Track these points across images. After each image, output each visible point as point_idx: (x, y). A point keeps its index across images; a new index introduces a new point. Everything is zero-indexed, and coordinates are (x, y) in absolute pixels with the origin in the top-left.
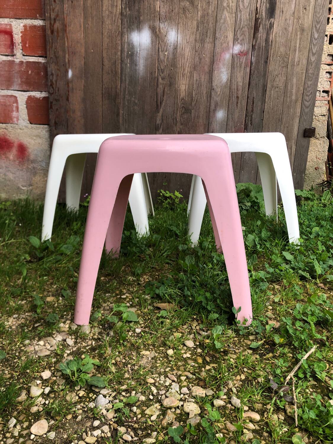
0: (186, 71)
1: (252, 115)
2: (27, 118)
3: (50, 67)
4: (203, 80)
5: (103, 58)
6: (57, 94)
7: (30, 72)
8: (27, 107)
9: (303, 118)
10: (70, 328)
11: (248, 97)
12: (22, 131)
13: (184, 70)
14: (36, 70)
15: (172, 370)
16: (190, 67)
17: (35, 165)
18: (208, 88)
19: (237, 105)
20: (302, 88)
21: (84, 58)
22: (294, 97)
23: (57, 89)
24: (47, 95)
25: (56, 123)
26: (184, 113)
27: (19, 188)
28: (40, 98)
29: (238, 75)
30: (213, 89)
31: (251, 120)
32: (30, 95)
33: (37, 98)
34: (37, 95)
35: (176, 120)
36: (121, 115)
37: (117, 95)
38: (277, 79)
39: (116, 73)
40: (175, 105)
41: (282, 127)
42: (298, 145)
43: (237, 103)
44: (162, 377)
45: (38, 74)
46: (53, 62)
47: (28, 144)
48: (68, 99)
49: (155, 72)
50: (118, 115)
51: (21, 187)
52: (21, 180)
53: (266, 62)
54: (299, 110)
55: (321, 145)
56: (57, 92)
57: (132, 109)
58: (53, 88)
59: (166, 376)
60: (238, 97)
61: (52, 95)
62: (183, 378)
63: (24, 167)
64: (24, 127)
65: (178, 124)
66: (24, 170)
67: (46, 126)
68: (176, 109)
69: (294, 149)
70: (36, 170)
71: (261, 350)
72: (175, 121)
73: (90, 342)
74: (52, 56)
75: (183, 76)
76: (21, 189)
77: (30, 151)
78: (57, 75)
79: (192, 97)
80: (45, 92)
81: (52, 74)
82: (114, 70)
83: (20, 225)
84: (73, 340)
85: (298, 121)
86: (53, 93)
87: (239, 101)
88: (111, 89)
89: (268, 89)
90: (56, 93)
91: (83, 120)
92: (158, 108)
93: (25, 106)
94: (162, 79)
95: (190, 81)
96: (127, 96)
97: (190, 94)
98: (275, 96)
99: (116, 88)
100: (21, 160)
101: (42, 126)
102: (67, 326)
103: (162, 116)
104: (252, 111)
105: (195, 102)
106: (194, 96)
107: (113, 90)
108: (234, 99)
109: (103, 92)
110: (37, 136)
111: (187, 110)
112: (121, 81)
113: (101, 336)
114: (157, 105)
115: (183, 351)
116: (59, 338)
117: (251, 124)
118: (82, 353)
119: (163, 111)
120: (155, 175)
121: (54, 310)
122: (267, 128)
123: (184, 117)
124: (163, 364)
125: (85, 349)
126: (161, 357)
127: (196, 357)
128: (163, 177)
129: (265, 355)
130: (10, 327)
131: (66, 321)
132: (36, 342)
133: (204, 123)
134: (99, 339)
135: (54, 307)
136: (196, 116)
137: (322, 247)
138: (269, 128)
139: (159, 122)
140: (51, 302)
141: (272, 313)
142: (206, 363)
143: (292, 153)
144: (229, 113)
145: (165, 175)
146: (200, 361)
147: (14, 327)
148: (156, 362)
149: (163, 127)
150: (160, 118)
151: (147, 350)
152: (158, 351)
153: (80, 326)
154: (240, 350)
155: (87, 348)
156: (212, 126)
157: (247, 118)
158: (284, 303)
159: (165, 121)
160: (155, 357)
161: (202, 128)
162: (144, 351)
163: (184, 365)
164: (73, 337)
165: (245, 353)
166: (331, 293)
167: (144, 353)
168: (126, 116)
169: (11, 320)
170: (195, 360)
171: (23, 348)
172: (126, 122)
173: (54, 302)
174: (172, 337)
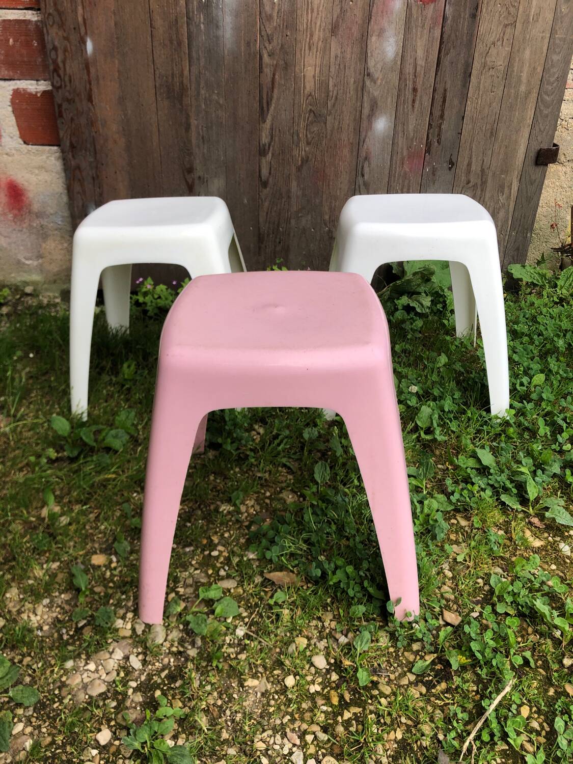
0: (316, 38)
1: (441, 124)
2: (16, 132)
3: (48, 32)
4: (349, 56)
5: (150, 12)
6: (68, 88)
7: (11, 41)
8: (13, 111)
9: (537, 128)
10: (133, 629)
11: (434, 90)
12: (10, 158)
13: (312, 35)
14: (23, 38)
15: (293, 720)
16: (324, 30)
17: (44, 222)
18: (358, 72)
19: (413, 106)
20: (540, 69)
21: (115, 14)
22: (523, 88)
23: (67, 79)
24: (50, 88)
25: (73, 147)
26: (312, 123)
27: (19, 262)
28: (37, 92)
29: (419, 44)
30: (369, 75)
31: (439, 135)
32: (16, 87)
33: (30, 94)
34: (30, 87)
35: (298, 135)
36: (193, 128)
37: (183, 90)
38: (493, 51)
39: (180, 44)
40: (296, 106)
41: (496, 146)
42: (523, 179)
43: (414, 101)
44: (278, 737)
45: (28, 44)
46: (54, 22)
47: (26, 184)
48: (90, 99)
49: (256, 41)
50: (188, 128)
51: (23, 260)
52: (22, 248)
53: (474, 16)
54: (530, 113)
55: (567, 176)
56: (68, 84)
57: (213, 115)
58: (59, 76)
59: (284, 735)
60: (415, 90)
61: (60, 90)
62: (309, 738)
63: (25, 226)
64: (14, 152)
65: (303, 144)
66: (24, 230)
67: (55, 148)
68: (297, 115)
69: (516, 189)
70: (45, 230)
71: (429, 675)
72: (295, 137)
73: (166, 660)
74: (51, 11)
75: (310, 48)
76: (24, 264)
77: (31, 195)
78: (65, 50)
79: (328, 92)
80: (45, 80)
81: (55, 48)
82: (174, 37)
83: (31, 355)
84: (141, 657)
85: (527, 136)
86: (60, 87)
87: (418, 98)
88: (173, 78)
89: (474, 72)
90: (65, 86)
91: (123, 140)
92: (262, 113)
93: (10, 109)
94: (269, 56)
95: (323, 58)
96: (203, 92)
97: (323, 85)
98: (487, 85)
99: (182, 75)
100: (16, 212)
101: (47, 148)
102: (129, 626)
103: (272, 129)
104: (442, 117)
105: (333, 101)
106: (331, 88)
107: (176, 80)
108: (409, 95)
109: (157, 85)
110: (41, 168)
111: (317, 116)
112: (190, 61)
113: (183, 646)
114: (262, 108)
115: (309, 678)
116: (119, 655)
117: (438, 142)
118: (157, 686)
119: (273, 120)
120: (260, 239)
121: (106, 587)
122: (468, 150)
123: (312, 130)
124: (279, 708)
125: (160, 677)
126: (276, 692)
127: (329, 692)
128: (275, 241)
129: (434, 686)
130: (40, 628)
131: (126, 613)
132: (83, 664)
133: (351, 141)
134: (180, 653)
135: (105, 579)
136: (336, 127)
137: (544, 429)
138: (471, 149)
139: (265, 140)
140: (99, 566)
141: (451, 588)
142: (344, 705)
143: (512, 196)
144: (398, 122)
145: (280, 239)
146: (335, 701)
147: (46, 628)
148: (268, 703)
149: (273, 150)
150: (268, 133)
151: (255, 676)
152: (272, 679)
153: (149, 627)
154: (397, 674)
155: (163, 675)
156: (365, 146)
157: (431, 131)
158: (471, 564)
159: (277, 139)
160: (266, 691)
161: (346, 151)
162: (250, 679)
163: (311, 710)
164: (140, 650)
165: (405, 682)
166: (550, 539)
167: (251, 682)
168: (202, 130)
169: (40, 609)
170: (327, 698)
171: (64, 679)
172: (203, 142)
173: (105, 566)
174: (292, 648)
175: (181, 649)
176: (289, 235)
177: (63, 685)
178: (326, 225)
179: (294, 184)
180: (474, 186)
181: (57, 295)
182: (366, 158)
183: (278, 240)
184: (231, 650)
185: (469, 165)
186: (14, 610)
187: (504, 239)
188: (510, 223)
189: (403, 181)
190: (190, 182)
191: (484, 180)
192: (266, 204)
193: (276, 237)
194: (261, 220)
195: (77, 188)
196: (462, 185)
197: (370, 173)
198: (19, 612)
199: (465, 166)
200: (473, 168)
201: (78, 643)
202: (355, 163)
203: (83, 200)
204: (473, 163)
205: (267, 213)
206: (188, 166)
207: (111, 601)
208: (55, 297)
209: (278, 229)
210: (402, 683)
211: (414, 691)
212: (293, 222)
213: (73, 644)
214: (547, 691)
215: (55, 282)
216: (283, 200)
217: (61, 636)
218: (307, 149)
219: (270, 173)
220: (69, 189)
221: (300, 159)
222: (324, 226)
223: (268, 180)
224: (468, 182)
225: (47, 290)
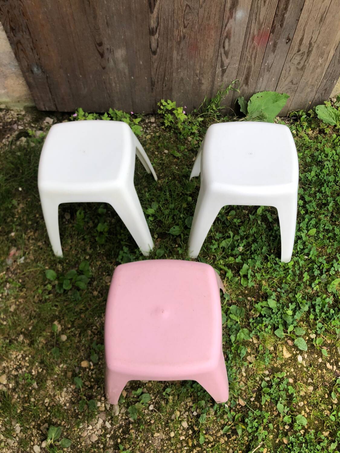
1: (284, 14)
10: (105, 407)
17: (3, 69)
25: (12, 29)
26: (188, 14)
31: (282, 21)
35: (177, 22)
36: (99, 17)
40: (176, 2)
41: (323, 29)
50: (95, 17)
57: (114, 9)
65: (181, 28)
68: (176, 8)
70: (5, 73)
71: (229, 432)
72: (175, 23)
73: (121, 423)
83: (20, 189)
84: (110, 422)
91: (49, 25)
92: (151, 7)
102: (103, 405)
103: (158, 18)
104: (286, 9)
111: (191, 9)
113: (127, 416)
114: (150, 4)
115: (180, 432)
116: (101, 421)
117: (281, 26)
118: (118, 437)
119: (158, 11)
120: (153, 84)
121: (90, 381)
122: (302, 31)
123: (188, 18)
124: (168, 448)
125: (119, 432)
126: (167, 440)
127: (188, 439)
128: (162, 85)
129: (231, 437)
130: (65, 405)
131: (101, 398)
132: (86, 426)
133: (217, 25)
134: (126, 419)
135: (89, 376)
136: (206, 16)
137: (307, 277)
138: (304, 30)
139: (153, 24)
140: (85, 368)
141: (244, 383)
142: (194, 447)
143: (328, 59)
144: (253, 12)
145: (166, 84)
146: (190, 444)
147: (68, 405)
148: (164, 444)
149: (159, 32)
150: (155, 20)
151: (158, 432)
152: (165, 433)
153: (112, 405)
154: (216, 430)
155: (120, 431)
156: (227, 29)
157: (276, 19)
158: (255, 368)
159: (162, 25)
160: (163, 439)
161: (212, 33)
162: (156, 433)
163: (180, 448)
164: (109, 417)
165: (219, 435)
166: (294, 352)
167: (156, 435)
168: (106, 18)
169: (63, 394)
170: (187, 443)
171: (80, 433)
172: (108, 25)
173: (88, 368)
174: (173, 417)
175: (127, 418)
176: (172, 81)
177: (80, 437)
178: (197, 76)
179: (175, 53)
180: (303, 53)
181: (22, 109)
182: (227, 37)
183: (164, 85)
184: (148, 417)
185: (302, 40)
186: (52, 394)
187: (318, 84)
188: (323, 75)
189: (252, 51)
190: (101, 51)
191: (310, 49)
192: (156, 64)
193: (163, 83)
194: (152, 73)
195: (22, 55)
196: (294, 52)
197: (229, 45)
198: (55, 396)
199: (298, 41)
200: (304, 42)
201: (83, 414)
202: (219, 40)
203: (27, 62)
204: (304, 40)
205: (157, 70)
206: (98, 42)
207: (94, 390)
208: (21, 111)
209: (164, 79)
210: (218, 436)
211: (222, 440)
212: (174, 75)
213: (81, 415)
214: (275, 441)
215: (19, 102)
216: (167, 62)
217: (75, 410)
218: (184, 31)
219: (158, 46)
220: (16, 54)
221: (179, 37)
222: (195, 76)
223: (156, 50)
224: (299, 51)
225: (14, 106)
